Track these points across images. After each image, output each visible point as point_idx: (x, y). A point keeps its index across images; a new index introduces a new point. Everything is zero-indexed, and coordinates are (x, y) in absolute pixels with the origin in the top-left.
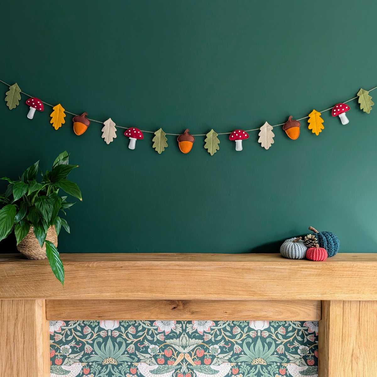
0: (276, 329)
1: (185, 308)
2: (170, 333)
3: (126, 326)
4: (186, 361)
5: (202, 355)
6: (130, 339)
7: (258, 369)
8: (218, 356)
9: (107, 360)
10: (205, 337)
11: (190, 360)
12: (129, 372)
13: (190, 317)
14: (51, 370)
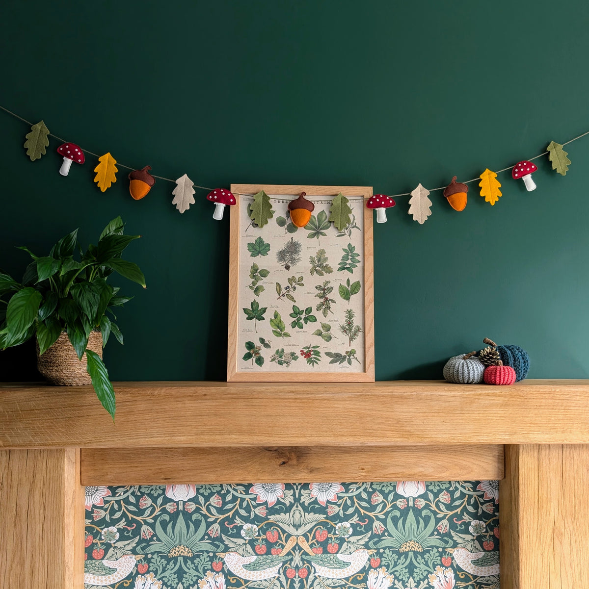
0: (436, 495)
1: (300, 463)
2: (276, 505)
3: (207, 494)
4: (300, 549)
5: (325, 539)
6: (214, 515)
7: (409, 559)
8: (349, 540)
9: (175, 550)
10: (329, 510)
11: (306, 546)
12: (210, 567)
13: (307, 477)
14: (85, 567)
